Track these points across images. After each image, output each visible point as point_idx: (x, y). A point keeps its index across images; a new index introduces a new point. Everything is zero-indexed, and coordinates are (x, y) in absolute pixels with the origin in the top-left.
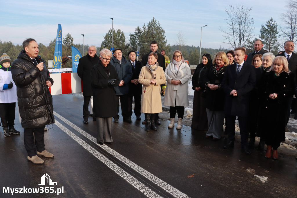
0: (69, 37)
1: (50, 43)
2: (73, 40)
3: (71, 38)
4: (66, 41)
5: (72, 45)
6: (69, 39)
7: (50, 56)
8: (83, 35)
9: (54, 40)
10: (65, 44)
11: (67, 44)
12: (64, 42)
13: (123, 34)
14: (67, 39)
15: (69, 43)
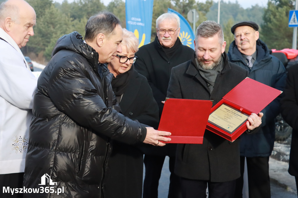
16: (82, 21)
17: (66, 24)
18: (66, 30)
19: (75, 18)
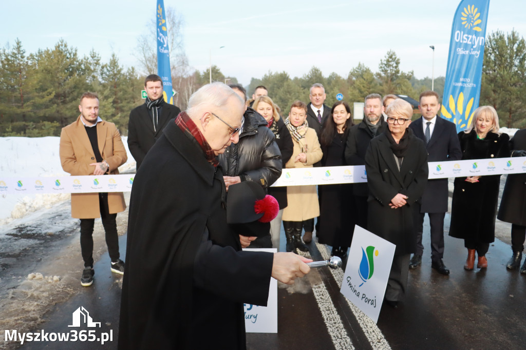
0: (391, 57)
1: (350, 72)
2: (399, 63)
3: (395, 58)
4: (386, 65)
5: (397, 72)
6: (391, 61)
7: (353, 94)
8: (433, 48)
9: (356, 66)
10: (383, 71)
11: (386, 71)
12: (381, 67)
13: (522, 42)
14: (388, 61)
15: (392, 68)
17: (298, 92)
18: (299, 96)
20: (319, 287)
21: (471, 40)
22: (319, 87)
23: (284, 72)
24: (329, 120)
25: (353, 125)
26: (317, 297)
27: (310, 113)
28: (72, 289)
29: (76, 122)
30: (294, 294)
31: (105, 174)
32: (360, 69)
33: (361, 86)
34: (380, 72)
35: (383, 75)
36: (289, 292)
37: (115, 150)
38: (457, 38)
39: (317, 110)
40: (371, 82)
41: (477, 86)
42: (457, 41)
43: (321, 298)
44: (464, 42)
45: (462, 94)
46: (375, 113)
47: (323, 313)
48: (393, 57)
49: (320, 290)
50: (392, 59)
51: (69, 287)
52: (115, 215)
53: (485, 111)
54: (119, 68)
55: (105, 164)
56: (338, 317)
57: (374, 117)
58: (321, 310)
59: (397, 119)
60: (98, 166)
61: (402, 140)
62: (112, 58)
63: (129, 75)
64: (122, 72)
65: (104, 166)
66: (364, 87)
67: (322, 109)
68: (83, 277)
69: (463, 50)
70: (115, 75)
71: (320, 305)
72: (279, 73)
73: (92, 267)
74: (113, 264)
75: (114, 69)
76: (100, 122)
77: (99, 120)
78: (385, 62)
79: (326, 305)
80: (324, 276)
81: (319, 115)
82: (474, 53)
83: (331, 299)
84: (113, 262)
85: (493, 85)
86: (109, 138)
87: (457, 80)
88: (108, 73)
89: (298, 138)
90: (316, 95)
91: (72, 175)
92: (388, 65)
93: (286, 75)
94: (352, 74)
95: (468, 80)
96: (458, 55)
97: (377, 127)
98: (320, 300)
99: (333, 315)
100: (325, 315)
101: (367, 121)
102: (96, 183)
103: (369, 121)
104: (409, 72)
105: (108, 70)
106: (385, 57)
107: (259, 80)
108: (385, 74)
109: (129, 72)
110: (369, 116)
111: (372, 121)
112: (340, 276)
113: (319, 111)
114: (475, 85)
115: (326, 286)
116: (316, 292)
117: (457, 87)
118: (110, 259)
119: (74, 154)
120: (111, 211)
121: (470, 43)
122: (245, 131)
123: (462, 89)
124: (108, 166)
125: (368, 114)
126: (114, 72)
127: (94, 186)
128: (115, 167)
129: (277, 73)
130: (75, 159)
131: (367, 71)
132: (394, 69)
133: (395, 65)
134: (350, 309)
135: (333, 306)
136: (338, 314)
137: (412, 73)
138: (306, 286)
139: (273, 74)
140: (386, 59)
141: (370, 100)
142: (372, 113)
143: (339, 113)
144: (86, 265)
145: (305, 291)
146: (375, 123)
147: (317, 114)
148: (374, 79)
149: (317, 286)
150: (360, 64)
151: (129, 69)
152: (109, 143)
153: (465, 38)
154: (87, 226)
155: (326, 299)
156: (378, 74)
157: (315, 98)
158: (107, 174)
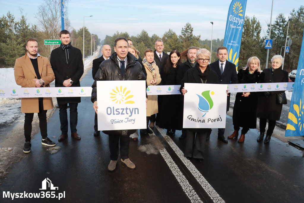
0: (188, 27)
1: (164, 34)
2: (193, 30)
3: (191, 28)
4: (185, 31)
5: (192, 35)
6: (188, 29)
8: (212, 23)
9: (168, 31)
10: (183, 35)
11: (185, 35)
12: (182, 33)
13: (258, 23)
14: (186, 29)
15: (188, 33)
16: (141, 44)
19: (138, 43)
20: (164, 151)
21: (237, 21)
22: (160, 41)
23: (126, 33)
24: (168, 60)
25: (181, 63)
26: (163, 156)
27: (156, 56)
28: (21, 155)
29: (25, 56)
30: (150, 155)
31: (42, 86)
32: (170, 33)
33: (171, 43)
34: (181, 35)
35: (183, 37)
36: (147, 154)
37: (48, 73)
38: (231, 19)
39: (159, 54)
40: (177, 41)
41: (239, 46)
42: (231, 20)
43: (165, 156)
44: (234, 21)
45: (231, 49)
46: (194, 57)
47: (168, 164)
48: (190, 27)
49: (164, 152)
50: (189, 28)
51: (19, 154)
52: (46, 111)
53: (254, 59)
54: (27, 26)
55: (42, 80)
56: (176, 166)
57: (194, 59)
58: (167, 162)
59: (204, 59)
60: (38, 81)
61: (205, 71)
62: (22, 19)
63: (33, 30)
64: (29, 28)
65: (41, 82)
66: (172, 43)
67: (162, 54)
68: (25, 147)
69: (233, 26)
70: (24, 29)
71: (165, 160)
72: (123, 33)
73: (30, 142)
74: (43, 140)
75: (23, 26)
76: (39, 56)
77: (39, 55)
78: (185, 30)
79: (169, 160)
80: (165, 145)
81: (160, 57)
82: (238, 28)
83: (170, 157)
84: (43, 139)
85: (243, 46)
86: (45, 66)
87: (230, 42)
88: (19, 28)
89: (152, 70)
90: (159, 45)
91: (22, 87)
92: (186, 31)
93: (127, 34)
94: (165, 36)
95: (235, 42)
96: (230, 28)
97: (195, 64)
98: (165, 157)
99: (173, 165)
100: (169, 165)
101: (189, 61)
102: (38, 92)
103: (191, 61)
104: (198, 36)
105: (19, 26)
106: (185, 27)
107: (111, 37)
108: (184, 36)
109: (33, 28)
110: (191, 58)
111: (192, 61)
112: (173, 145)
113: (160, 55)
114: (238, 45)
115: (167, 150)
116: (162, 153)
117: (230, 45)
118: (41, 137)
119: (24, 75)
120: (45, 109)
121: (237, 22)
122: (129, 64)
123: (232, 47)
124: (44, 82)
125: (190, 57)
126: (23, 27)
127: (37, 94)
128: (48, 83)
129: (122, 33)
130: (24, 77)
131: (174, 34)
132: (190, 34)
133: (190, 32)
134: (182, 162)
135: (172, 160)
136: (176, 164)
137: (200, 37)
138: (156, 150)
139: (119, 33)
140: (185, 28)
141: (192, 49)
142: (192, 57)
143: (174, 58)
144: (26, 141)
145: (156, 153)
146: (193, 62)
147: (159, 57)
148: (178, 39)
149: (162, 151)
150: (170, 30)
151: (33, 26)
152: (45, 69)
153: (234, 19)
154: (29, 117)
155: (168, 157)
156: (180, 36)
157: (158, 47)
158: (43, 87)
